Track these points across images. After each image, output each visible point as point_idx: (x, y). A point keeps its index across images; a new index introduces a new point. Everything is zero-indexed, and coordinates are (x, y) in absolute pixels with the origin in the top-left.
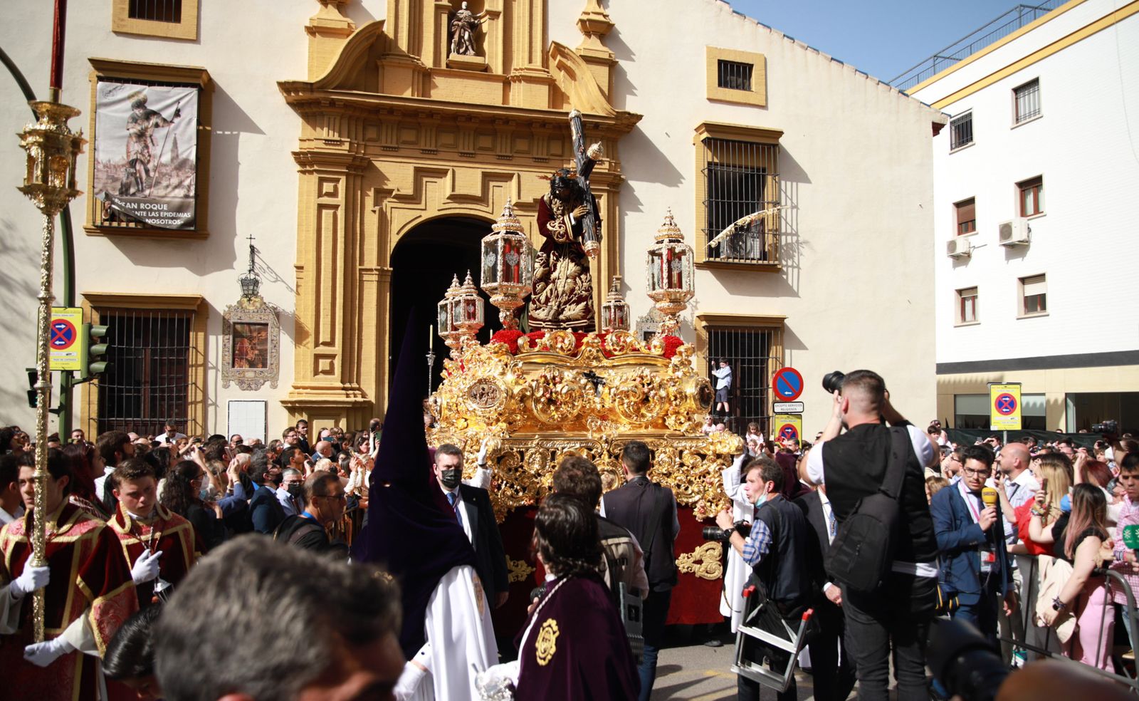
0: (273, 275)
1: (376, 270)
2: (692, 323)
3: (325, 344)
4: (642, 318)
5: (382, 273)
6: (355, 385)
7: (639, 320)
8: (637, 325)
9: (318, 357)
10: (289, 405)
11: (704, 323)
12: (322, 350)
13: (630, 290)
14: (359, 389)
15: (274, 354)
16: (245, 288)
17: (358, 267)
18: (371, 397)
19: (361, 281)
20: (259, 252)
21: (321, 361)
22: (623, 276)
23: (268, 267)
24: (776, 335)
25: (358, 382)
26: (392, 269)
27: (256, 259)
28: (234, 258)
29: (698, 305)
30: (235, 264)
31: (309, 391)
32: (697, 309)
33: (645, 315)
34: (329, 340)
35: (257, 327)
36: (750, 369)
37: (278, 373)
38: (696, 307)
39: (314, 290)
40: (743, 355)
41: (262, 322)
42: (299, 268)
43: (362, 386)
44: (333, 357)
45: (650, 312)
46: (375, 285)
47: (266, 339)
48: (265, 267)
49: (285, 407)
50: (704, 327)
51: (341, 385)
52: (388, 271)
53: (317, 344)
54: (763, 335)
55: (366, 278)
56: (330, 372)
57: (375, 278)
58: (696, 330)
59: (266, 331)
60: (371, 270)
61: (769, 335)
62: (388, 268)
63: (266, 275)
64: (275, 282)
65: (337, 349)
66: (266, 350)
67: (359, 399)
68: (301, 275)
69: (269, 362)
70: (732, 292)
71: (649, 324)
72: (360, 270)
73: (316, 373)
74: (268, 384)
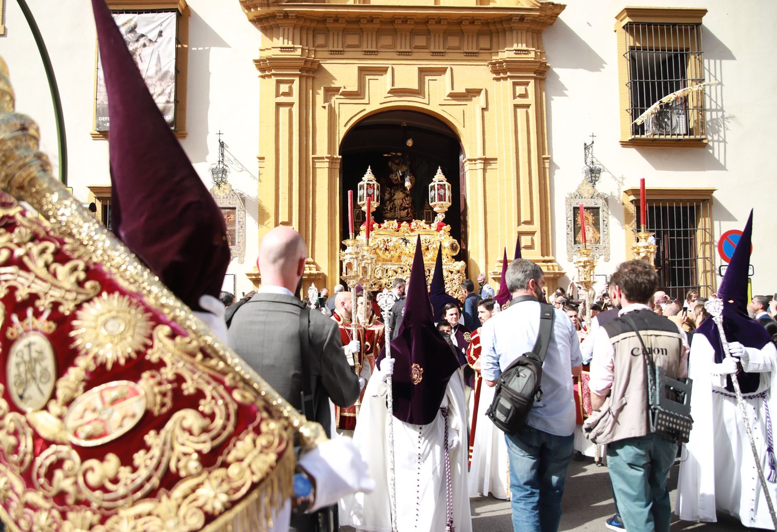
0: (240, 166)
1: (327, 158)
2: (619, 198)
4: (570, 194)
5: (332, 160)
6: (310, 260)
7: (568, 196)
8: (567, 201)
10: (254, 277)
11: (632, 198)
13: (559, 168)
14: (314, 263)
15: (241, 234)
16: (215, 176)
17: (311, 156)
18: (325, 270)
19: (314, 168)
20: (228, 147)
22: (552, 156)
23: (235, 159)
24: (705, 207)
25: (313, 257)
26: (340, 157)
27: (225, 153)
28: (207, 153)
29: (624, 181)
30: (208, 158)
32: (623, 185)
33: (573, 190)
34: (287, 220)
35: (227, 210)
36: (679, 241)
37: (245, 249)
38: (622, 183)
39: (274, 176)
40: (672, 226)
41: (231, 206)
42: (261, 159)
43: (316, 261)
45: (579, 188)
46: (326, 172)
47: (234, 221)
48: (232, 159)
49: (250, 279)
50: (632, 202)
52: (337, 158)
54: (692, 208)
55: (318, 165)
57: (326, 165)
58: (623, 204)
59: (234, 214)
60: (323, 158)
61: (698, 207)
62: (337, 156)
63: (233, 166)
64: (241, 171)
66: (235, 230)
67: (314, 271)
68: (262, 165)
69: (237, 241)
70: (657, 168)
71: (578, 200)
72: (313, 158)
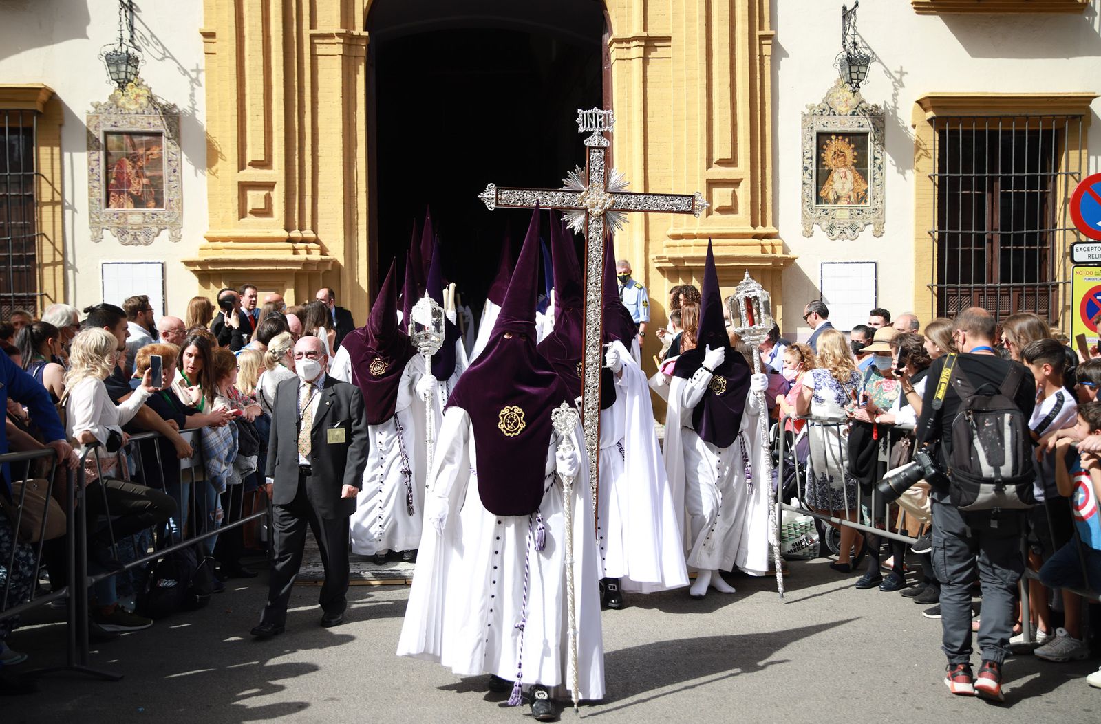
0: (160, 48)
1: (339, 35)
3: (255, 164)
4: (812, 107)
5: (349, 41)
6: (308, 233)
7: (807, 111)
8: (804, 121)
9: (244, 187)
10: (198, 268)
11: (931, 114)
12: (251, 174)
14: (316, 241)
15: (174, 184)
16: (113, 69)
17: (307, 32)
18: (337, 252)
19: (314, 57)
20: (139, 11)
21: (251, 194)
22: (777, 32)
23: (153, 35)
24: (1074, 131)
25: (314, 229)
26: (366, 33)
27: (137, 24)
28: (87, 20)
30: (90, 30)
31: (231, 244)
33: (818, 100)
34: (262, 158)
35: (145, 138)
36: (1019, 196)
37: (181, 215)
39: (234, 71)
40: (1007, 169)
41: (153, 130)
42: (209, 35)
43: (320, 236)
44: (270, 186)
45: (828, 96)
46: (337, 63)
47: (160, 159)
48: (148, 35)
49: (194, 271)
50: (930, 121)
51: (285, 234)
52: (359, 37)
53: (242, 166)
54: (1047, 133)
55: (320, 50)
56: (266, 212)
57: (339, 49)
59: (160, 144)
60: (330, 36)
61: (1060, 132)
62: (359, 30)
63: (150, 48)
64: (162, 59)
65: (276, 173)
66: (161, 177)
67: (316, 256)
68: (212, 48)
69: (166, 197)
71: (825, 118)
72: (312, 36)
73: (242, 214)
74: (165, 234)
